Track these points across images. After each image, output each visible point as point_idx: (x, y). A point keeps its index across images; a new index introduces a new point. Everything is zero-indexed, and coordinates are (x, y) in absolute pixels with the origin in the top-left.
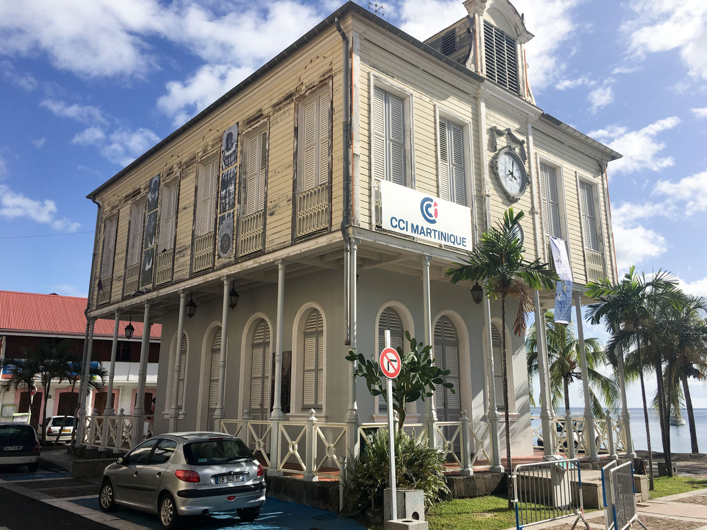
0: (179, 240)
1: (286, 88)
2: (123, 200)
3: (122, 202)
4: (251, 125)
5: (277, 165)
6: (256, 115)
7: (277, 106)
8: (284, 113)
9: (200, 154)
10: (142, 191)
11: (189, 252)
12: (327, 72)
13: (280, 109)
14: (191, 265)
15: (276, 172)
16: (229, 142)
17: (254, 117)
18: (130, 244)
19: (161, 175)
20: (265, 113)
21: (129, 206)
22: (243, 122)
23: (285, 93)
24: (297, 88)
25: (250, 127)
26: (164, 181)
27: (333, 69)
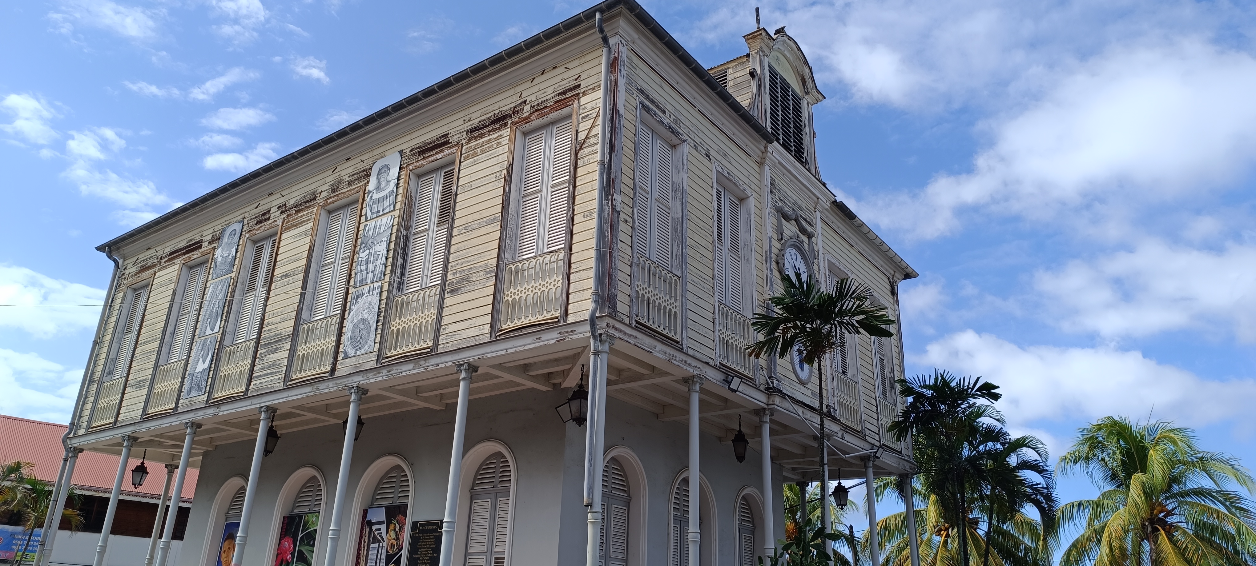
0: (268, 324)
1: (496, 106)
2: (166, 257)
3: (163, 261)
4: (426, 155)
5: (470, 218)
6: (437, 143)
7: (476, 132)
8: (489, 141)
9: (324, 194)
10: (205, 244)
11: (288, 346)
12: (571, 90)
13: (481, 136)
14: (289, 367)
15: (468, 228)
16: (382, 179)
17: (432, 145)
18: (170, 329)
19: (246, 222)
20: (454, 140)
21: (177, 267)
22: (411, 151)
23: (492, 114)
24: (515, 107)
25: (424, 158)
26: (250, 231)
27: (582, 86)
